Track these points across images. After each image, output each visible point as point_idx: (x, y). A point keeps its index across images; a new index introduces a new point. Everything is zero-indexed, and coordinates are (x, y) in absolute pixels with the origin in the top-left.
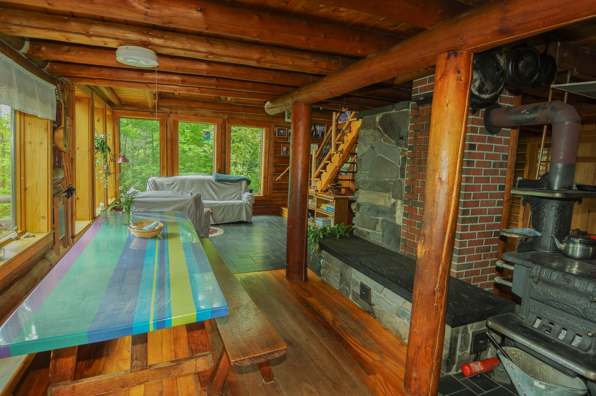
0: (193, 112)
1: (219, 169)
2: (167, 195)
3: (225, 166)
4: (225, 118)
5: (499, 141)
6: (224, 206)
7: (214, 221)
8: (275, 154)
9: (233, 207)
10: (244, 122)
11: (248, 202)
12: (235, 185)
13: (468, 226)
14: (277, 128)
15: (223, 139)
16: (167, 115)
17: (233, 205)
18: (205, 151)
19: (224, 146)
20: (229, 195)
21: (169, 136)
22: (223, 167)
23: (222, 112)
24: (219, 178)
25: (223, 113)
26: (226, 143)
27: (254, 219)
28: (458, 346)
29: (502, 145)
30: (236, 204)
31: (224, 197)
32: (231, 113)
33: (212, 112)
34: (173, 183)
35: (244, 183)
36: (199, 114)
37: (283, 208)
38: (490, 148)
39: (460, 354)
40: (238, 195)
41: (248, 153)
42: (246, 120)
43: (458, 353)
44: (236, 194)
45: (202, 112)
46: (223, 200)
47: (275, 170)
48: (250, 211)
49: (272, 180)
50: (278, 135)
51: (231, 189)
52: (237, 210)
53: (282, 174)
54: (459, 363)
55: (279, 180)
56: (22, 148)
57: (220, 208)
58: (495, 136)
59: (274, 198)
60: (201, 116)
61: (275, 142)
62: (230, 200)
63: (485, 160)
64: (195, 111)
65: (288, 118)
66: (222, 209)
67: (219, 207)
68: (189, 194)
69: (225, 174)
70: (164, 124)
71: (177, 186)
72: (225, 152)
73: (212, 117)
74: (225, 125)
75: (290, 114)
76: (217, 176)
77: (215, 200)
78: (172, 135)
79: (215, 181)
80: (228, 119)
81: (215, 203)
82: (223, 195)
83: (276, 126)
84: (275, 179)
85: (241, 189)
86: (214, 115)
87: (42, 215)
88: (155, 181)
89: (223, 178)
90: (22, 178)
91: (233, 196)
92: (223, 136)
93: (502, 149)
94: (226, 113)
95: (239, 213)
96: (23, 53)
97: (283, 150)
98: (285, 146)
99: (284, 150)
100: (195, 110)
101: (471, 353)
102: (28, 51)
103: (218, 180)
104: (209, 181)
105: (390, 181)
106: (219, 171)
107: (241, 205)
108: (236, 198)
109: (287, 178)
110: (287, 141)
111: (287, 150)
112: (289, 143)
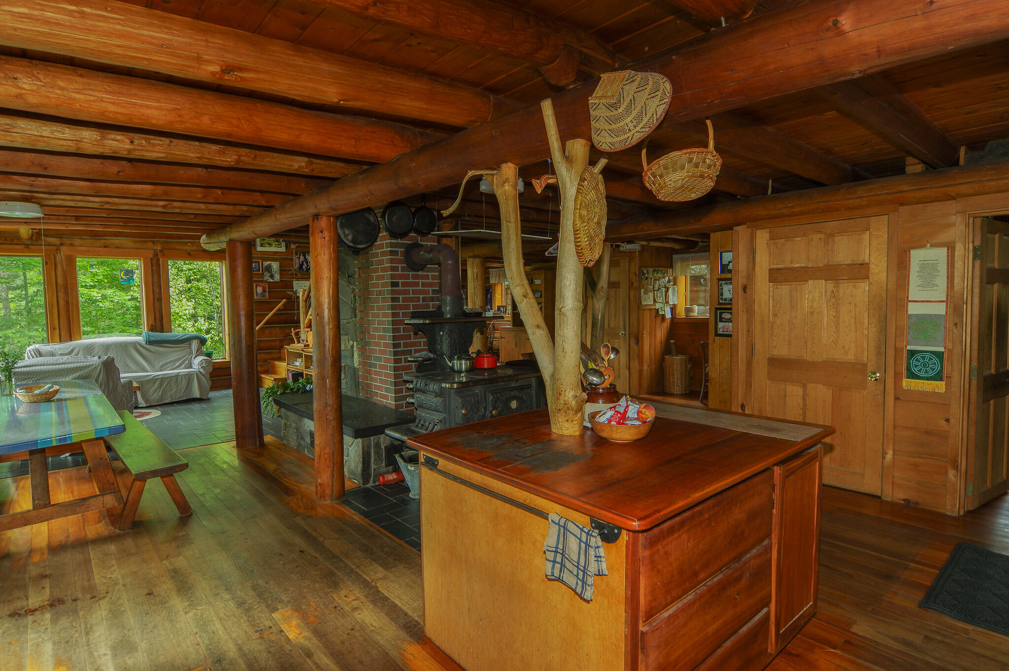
0: (101, 242)
1: (152, 325)
3: (161, 320)
4: (157, 250)
5: (427, 277)
6: (162, 378)
7: (146, 401)
9: (177, 380)
10: (189, 254)
11: (202, 370)
12: (180, 347)
13: (401, 359)
15: (156, 279)
16: (54, 248)
17: (177, 376)
19: (157, 290)
20: (170, 362)
21: (60, 280)
22: (158, 321)
23: (151, 241)
24: (152, 339)
25: (153, 242)
26: (161, 287)
27: (214, 394)
28: (372, 460)
29: (430, 281)
30: (181, 374)
31: (162, 366)
32: (167, 242)
33: (135, 242)
34: (72, 351)
35: (195, 344)
36: (112, 244)
37: (263, 376)
38: (417, 284)
39: (376, 467)
40: (187, 362)
42: (193, 250)
43: (373, 466)
44: (183, 360)
45: (117, 242)
46: (161, 370)
48: (207, 383)
51: (174, 354)
52: (184, 383)
53: (258, 328)
54: (375, 476)
57: (154, 383)
58: (420, 273)
60: (116, 248)
62: (172, 370)
63: (411, 296)
64: (105, 241)
65: (262, 245)
66: (158, 383)
67: (154, 380)
68: (96, 358)
69: (162, 331)
70: (50, 265)
72: (160, 300)
73: (134, 248)
74: (158, 260)
75: (264, 239)
76: (149, 336)
77: (146, 371)
78: (65, 279)
79: (146, 344)
80: (161, 251)
81: (145, 376)
82: (161, 364)
85: (191, 353)
86: (138, 245)
88: (40, 350)
89: (160, 339)
91: (177, 364)
92: (155, 276)
93: (431, 285)
94: (158, 241)
95: (187, 388)
97: (256, 291)
98: (260, 286)
99: (258, 291)
100: (105, 239)
101: (387, 466)
103: (150, 342)
104: (135, 345)
105: (348, 323)
106: (152, 329)
107: (189, 376)
108: (183, 366)
109: (267, 331)
110: (263, 278)
111: (264, 291)
112: (266, 281)
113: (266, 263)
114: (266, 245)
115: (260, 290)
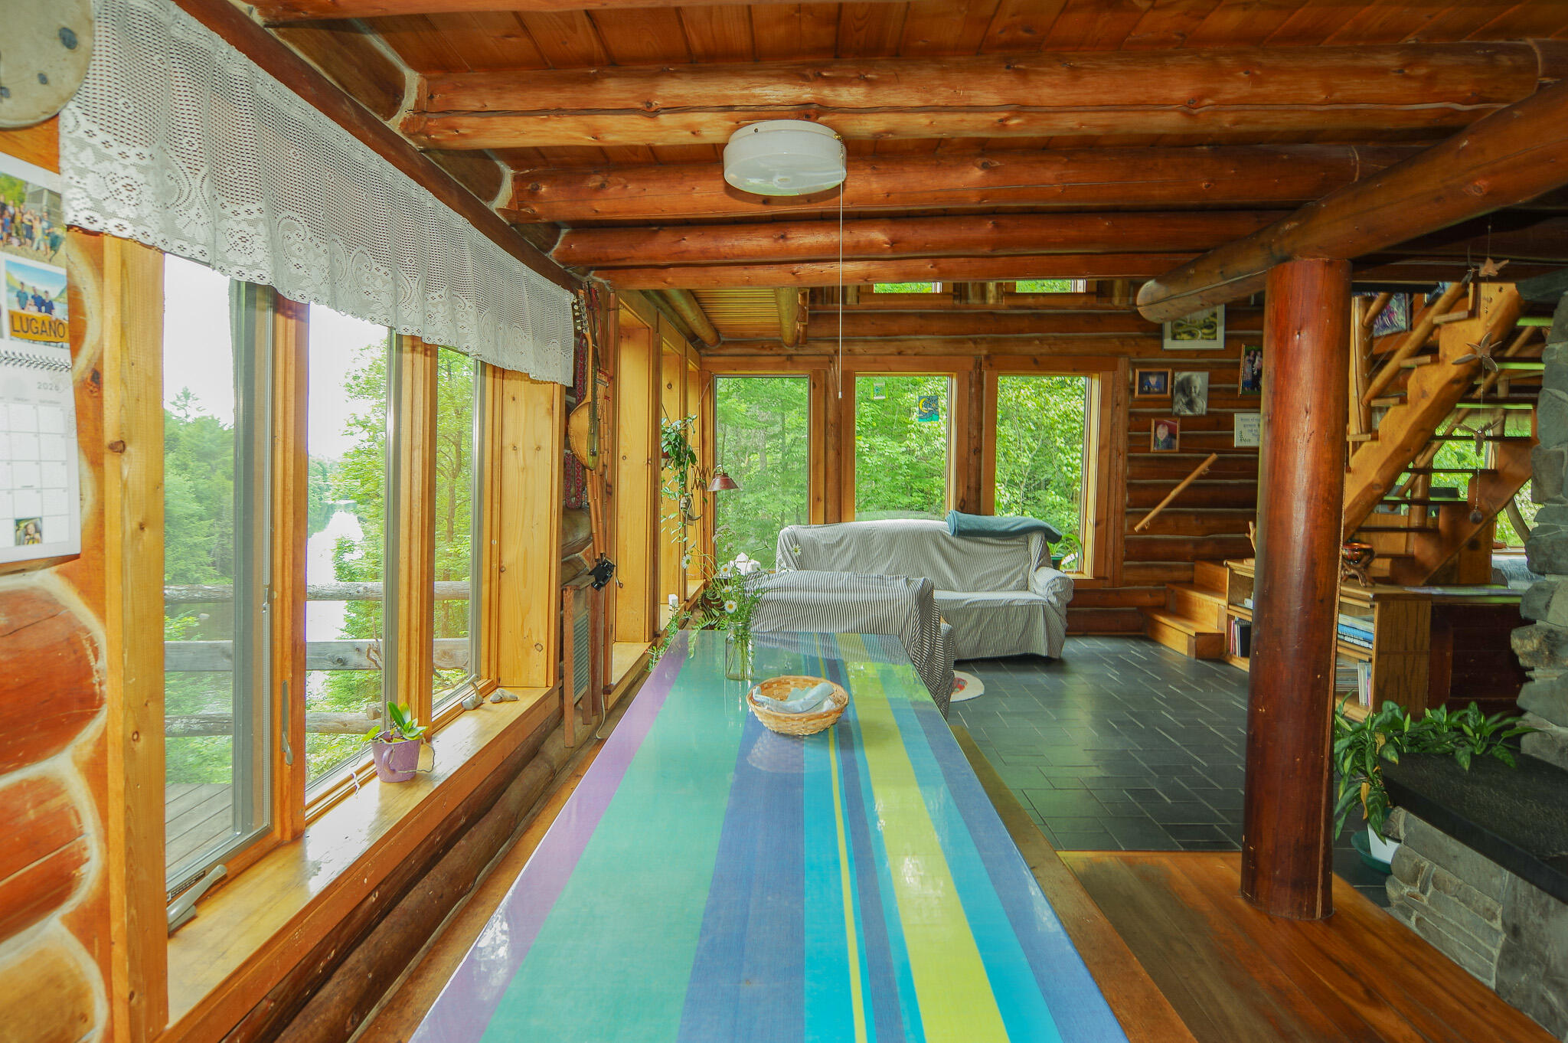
0: (892, 348)
1: (963, 500)
2: (839, 584)
3: (978, 490)
4: (980, 355)
6: (982, 609)
8: (1130, 451)
10: (1036, 362)
11: (1054, 600)
12: (1010, 546)
14: (1137, 372)
15: (975, 412)
16: (826, 359)
17: (1008, 606)
18: (910, 452)
19: (975, 433)
20: (988, 576)
21: (831, 416)
22: (973, 491)
23: (970, 339)
24: (964, 526)
25: (975, 342)
26: (982, 425)
27: (1074, 647)
30: (1016, 603)
31: (978, 581)
32: (998, 340)
33: (946, 342)
34: (842, 539)
35: (1036, 542)
36: (910, 348)
37: (1162, 619)
40: (1020, 577)
41: (1024, 451)
42: (1041, 354)
44: (1012, 572)
45: (918, 343)
46: (975, 590)
47: (1130, 500)
48: (1059, 624)
49: (1122, 528)
50: (1141, 391)
51: (993, 557)
52: (1021, 624)
53: (1153, 513)
55: (1143, 529)
56: (496, 463)
57: (969, 615)
59: (1128, 583)
60: (915, 355)
61: (1131, 415)
62: (994, 590)
64: (898, 343)
65: (1174, 338)
66: (975, 615)
68: (902, 581)
69: (978, 513)
70: (820, 387)
71: (851, 549)
72: (978, 451)
73: (946, 355)
74: (981, 374)
75: (1180, 325)
76: (958, 520)
77: (952, 589)
78: (839, 416)
79: (954, 535)
80: (987, 357)
81: (954, 600)
82: (976, 576)
83: (1134, 366)
84: (1132, 527)
85: (1029, 559)
86: (951, 349)
87: (535, 640)
88: (798, 537)
89: (976, 527)
90: (495, 542)
91: (1003, 579)
92: (974, 405)
94: (983, 339)
95: (1023, 633)
96: (499, 210)
97: (1156, 436)
98: (1164, 424)
99: (1159, 436)
100: (900, 340)
102: (510, 203)
103: (961, 533)
104: (935, 535)
106: (962, 507)
107: (1030, 608)
108: (1014, 583)
109: (1170, 522)
110: (1172, 407)
111: (1172, 435)
112: (1177, 415)
113: (1181, 376)
114: (1185, 336)
115: (1162, 433)
